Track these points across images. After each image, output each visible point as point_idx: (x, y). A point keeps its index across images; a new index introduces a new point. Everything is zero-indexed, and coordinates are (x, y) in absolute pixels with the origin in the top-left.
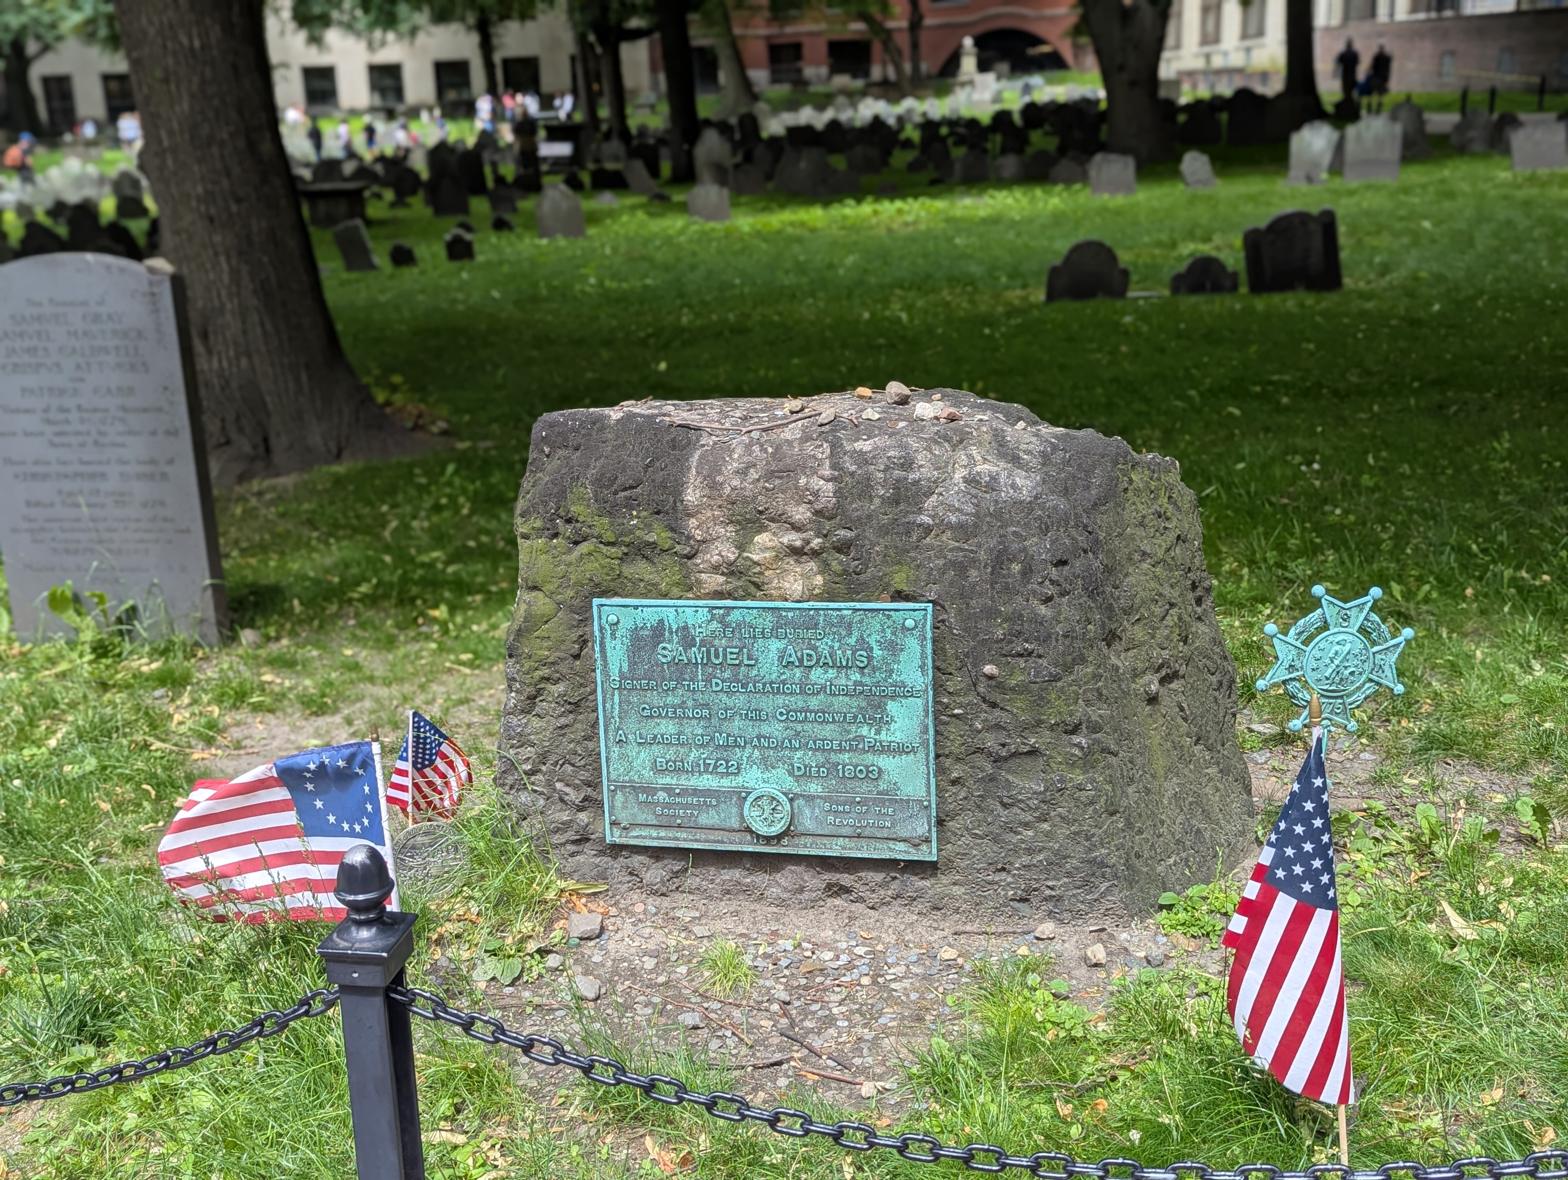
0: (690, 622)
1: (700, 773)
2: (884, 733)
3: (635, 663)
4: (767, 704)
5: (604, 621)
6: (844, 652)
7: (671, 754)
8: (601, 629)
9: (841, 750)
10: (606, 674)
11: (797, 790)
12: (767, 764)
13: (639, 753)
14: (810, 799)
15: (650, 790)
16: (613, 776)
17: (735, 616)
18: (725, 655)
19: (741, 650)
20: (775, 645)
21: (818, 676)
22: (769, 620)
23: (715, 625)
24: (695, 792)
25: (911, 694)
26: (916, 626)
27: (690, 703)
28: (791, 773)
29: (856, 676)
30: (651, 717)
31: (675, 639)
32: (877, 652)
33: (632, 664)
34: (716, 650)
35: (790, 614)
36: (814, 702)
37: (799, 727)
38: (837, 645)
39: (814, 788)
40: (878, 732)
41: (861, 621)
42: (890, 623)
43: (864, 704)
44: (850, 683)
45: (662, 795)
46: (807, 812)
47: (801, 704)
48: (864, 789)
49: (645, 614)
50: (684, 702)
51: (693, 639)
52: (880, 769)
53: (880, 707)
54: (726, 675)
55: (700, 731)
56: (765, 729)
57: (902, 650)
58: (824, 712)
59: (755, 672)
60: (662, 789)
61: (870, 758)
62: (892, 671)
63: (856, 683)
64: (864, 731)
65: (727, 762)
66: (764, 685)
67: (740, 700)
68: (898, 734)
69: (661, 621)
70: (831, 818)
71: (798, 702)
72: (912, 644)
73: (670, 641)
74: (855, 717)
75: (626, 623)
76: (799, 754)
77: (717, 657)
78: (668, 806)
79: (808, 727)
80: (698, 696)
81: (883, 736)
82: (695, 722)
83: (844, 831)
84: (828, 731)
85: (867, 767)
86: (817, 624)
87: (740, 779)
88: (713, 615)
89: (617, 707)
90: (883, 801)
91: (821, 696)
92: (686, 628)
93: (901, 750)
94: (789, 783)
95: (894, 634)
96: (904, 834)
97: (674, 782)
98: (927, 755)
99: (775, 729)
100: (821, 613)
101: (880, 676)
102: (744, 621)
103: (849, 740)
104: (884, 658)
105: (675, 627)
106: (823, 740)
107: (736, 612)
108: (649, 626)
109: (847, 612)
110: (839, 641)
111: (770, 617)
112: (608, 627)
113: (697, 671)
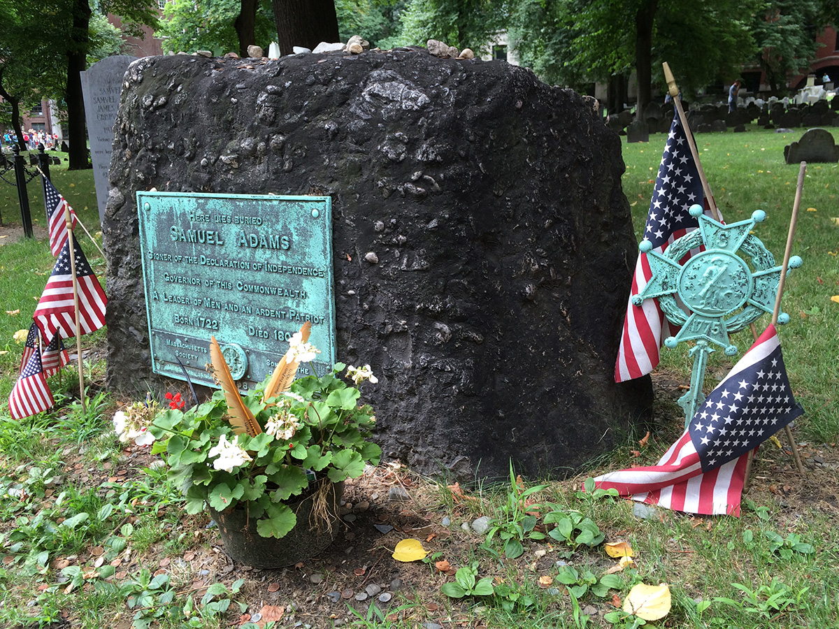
0: (187, 210)
1: (197, 328)
2: (301, 306)
4: (231, 276)
5: (143, 208)
6: (274, 237)
7: (182, 311)
8: (142, 214)
9: (276, 318)
10: (146, 248)
11: (251, 347)
12: (233, 325)
13: (166, 308)
14: (259, 354)
15: (172, 337)
16: (154, 325)
17: (211, 204)
18: (206, 236)
19: (215, 232)
20: (234, 229)
21: (259, 255)
22: (229, 209)
23: (200, 211)
24: (195, 341)
25: (316, 274)
26: (319, 216)
27: (190, 273)
28: (247, 333)
29: (283, 258)
30: (170, 282)
31: (179, 222)
32: (295, 238)
33: (159, 241)
34: (201, 232)
35: (242, 204)
36: (258, 277)
37: (250, 296)
38: (270, 230)
39: (261, 346)
40: (298, 306)
41: (284, 211)
42: (303, 212)
43: (288, 281)
44: (280, 263)
45: (178, 341)
46: (257, 365)
47: (251, 278)
49: (163, 203)
50: (186, 272)
51: (189, 223)
53: (299, 283)
54: (208, 252)
55: (196, 295)
56: (231, 297)
57: (311, 236)
58: (264, 286)
59: (223, 251)
60: (179, 337)
61: (293, 326)
62: (305, 254)
63: (284, 263)
64: (290, 303)
65: (212, 321)
66: (229, 261)
67: (217, 273)
68: (310, 307)
69: (172, 208)
71: (249, 276)
72: (317, 231)
73: (177, 225)
74: (283, 291)
75: (154, 211)
76: (251, 319)
77: (201, 238)
78: (181, 350)
79: (256, 297)
80: (194, 268)
81: (301, 309)
82: (193, 288)
84: (267, 301)
86: (257, 213)
87: (219, 335)
88: (199, 204)
89: (152, 273)
91: (262, 273)
92: (184, 214)
93: (312, 321)
94: (246, 341)
95: (305, 222)
97: (185, 333)
98: (329, 327)
99: (236, 297)
100: (260, 202)
101: (298, 258)
102: (215, 209)
103: (280, 310)
104: (300, 243)
105: (179, 213)
106: (265, 309)
107: (211, 202)
108: (165, 211)
109: (275, 203)
110: (271, 227)
111: (229, 205)
112: (145, 213)
113: (192, 249)
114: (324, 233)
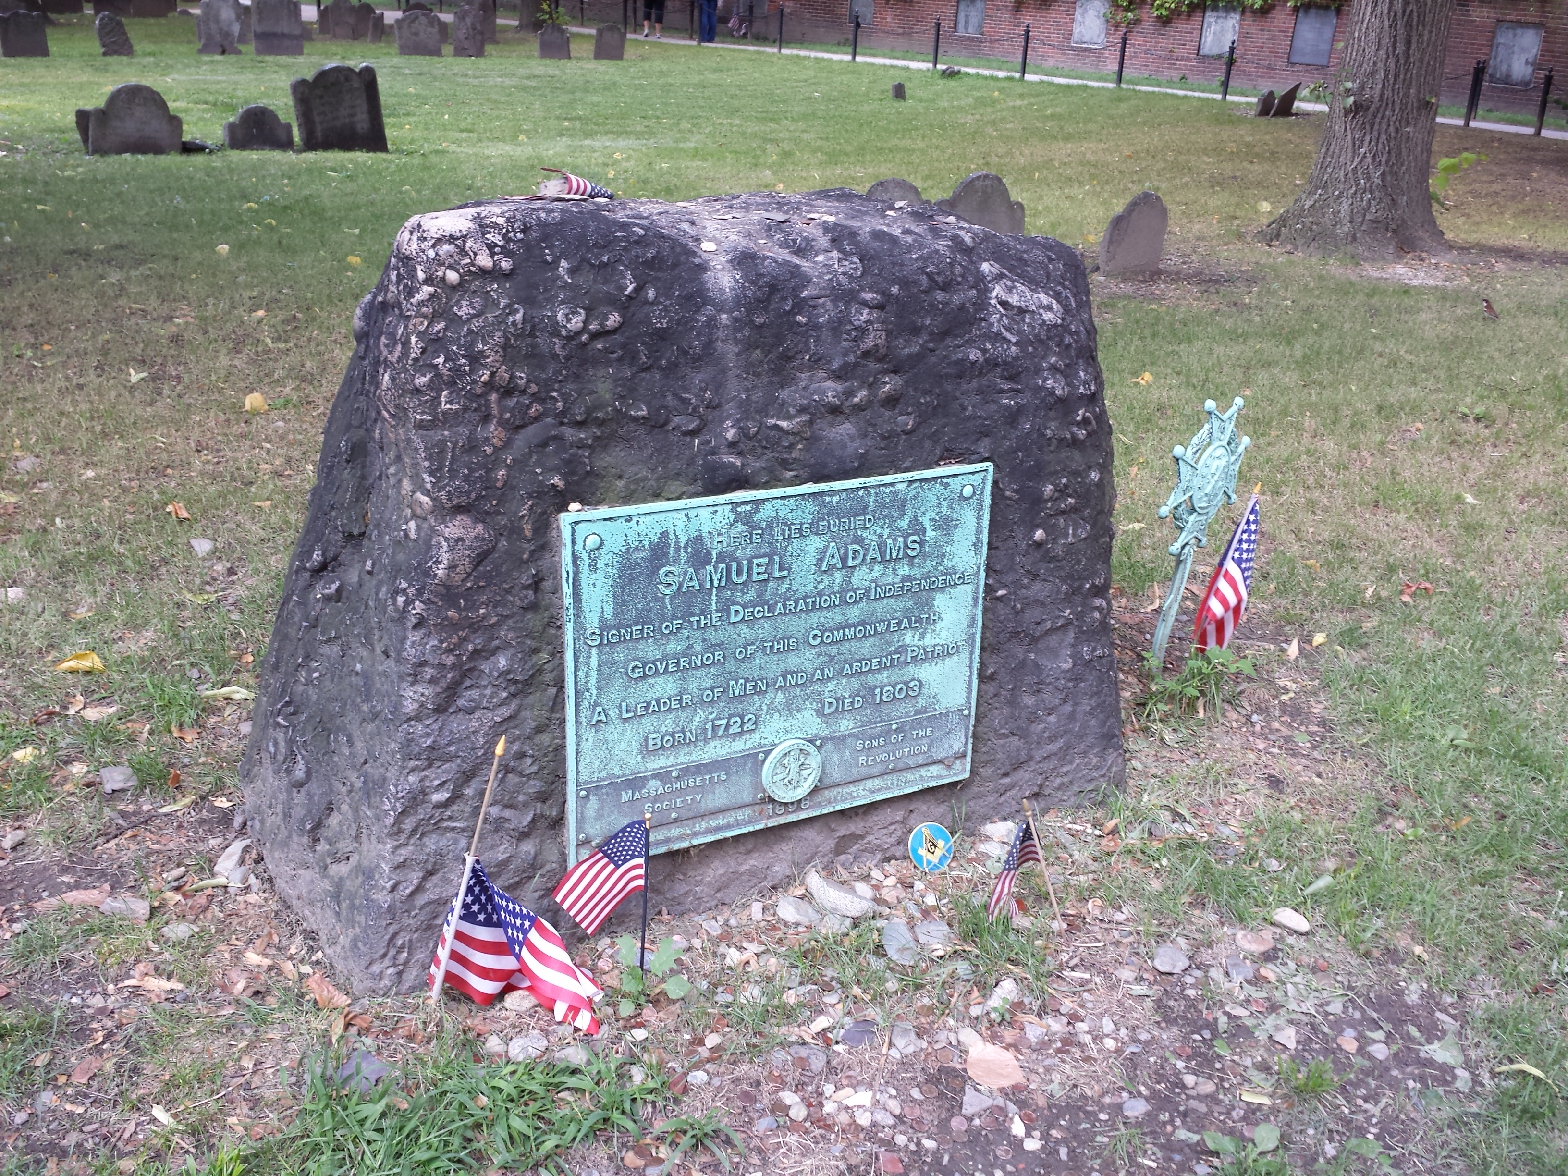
0: (705, 529)
1: (706, 741)
2: (928, 636)
3: (624, 603)
4: (796, 626)
5: (579, 547)
6: (894, 540)
7: (668, 723)
8: (575, 558)
9: (881, 669)
10: (579, 627)
11: (826, 733)
12: (790, 708)
13: (623, 733)
14: (839, 740)
16: (583, 776)
17: (767, 511)
18: (750, 569)
19: (771, 560)
20: (814, 544)
21: (861, 577)
22: (806, 513)
23: (739, 528)
24: (699, 769)
25: (962, 580)
26: (974, 493)
27: (698, 647)
28: (820, 713)
29: (905, 570)
30: (645, 676)
31: (683, 556)
32: (930, 534)
33: (620, 604)
34: (739, 566)
35: (835, 499)
36: (854, 613)
37: (833, 650)
39: (846, 725)
40: (922, 637)
41: (915, 497)
42: (947, 493)
43: (911, 604)
44: (897, 580)
45: (653, 786)
46: (836, 758)
47: (839, 618)
48: (903, 711)
49: (642, 526)
50: (690, 647)
51: (709, 553)
52: (920, 682)
53: (928, 604)
54: (748, 598)
55: (708, 683)
56: (793, 661)
57: (957, 526)
58: (865, 624)
59: (785, 587)
60: (654, 776)
61: (911, 671)
62: (944, 555)
63: (906, 578)
64: (908, 639)
65: (742, 719)
66: (796, 602)
67: (765, 629)
68: (944, 634)
69: (665, 535)
70: (862, 759)
71: (836, 616)
72: (968, 517)
73: (676, 561)
74: (899, 624)
75: (614, 544)
76: (831, 686)
77: (739, 573)
78: (660, 798)
79: (844, 647)
80: (710, 634)
81: (928, 641)
82: (701, 672)
83: (875, 771)
84: (866, 647)
85: (906, 683)
86: (866, 508)
87: (756, 737)
88: (737, 514)
89: (594, 674)
90: (920, 722)
91: (863, 604)
92: (699, 539)
93: (945, 652)
94: (817, 726)
95: (950, 507)
96: (940, 756)
97: (671, 761)
98: (972, 653)
99: (805, 659)
100: (872, 491)
101: (929, 564)
102: (777, 517)
103: (890, 654)
104: (937, 540)
105: (683, 540)
106: (860, 661)
107: (768, 505)
108: (646, 543)
109: (901, 487)
110: (890, 526)
111: (811, 507)
112: (585, 556)
113: (710, 599)
114: (979, 518)
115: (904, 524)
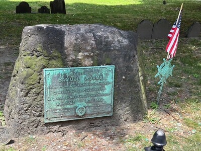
1: (67, 105)
3: (53, 83)
4: (81, 89)
5: (46, 74)
6: (98, 76)
7: (60, 101)
8: (45, 76)
9: (96, 96)
10: (46, 86)
11: (87, 106)
12: (81, 101)
13: (53, 102)
14: (89, 107)
15: (55, 110)
16: (47, 108)
17: (76, 71)
18: (73, 79)
19: (77, 78)
20: (84, 76)
21: (92, 82)
23: (71, 73)
24: (65, 109)
25: (110, 83)
26: (111, 70)
27: (65, 90)
28: (85, 102)
29: (100, 81)
30: (56, 94)
31: (62, 76)
32: (104, 76)
34: (71, 78)
35: (87, 69)
36: (91, 87)
38: (96, 75)
39: (90, 104)
41: (101, 70)
42: (107, 70)
43: (101, 86)
44: (98, 83)
45: (58, 111)
46: (89, 110)
48: (100, 103)
49: (56, 72)
51: (67, 76)
52: (103, 99)
53: (104, 87)
54: (73, 83)
55: (67, 96)
56: (81, 94)
57: (108, 75)
58: (93, 89)
59: (79, 82)
60: (58, 109)
61: (101, 97)
62: (106, 79)
64: (101, 92)
65: (72, 102)
66: (81, 85)
67: (76, 88)
68: (107, 92)
69: (60, 73)
70: (93, 110)
71: (88, 87)
74: (99, 89)
75: (51, 74)
76: (87, 98)
78: (59, 113)
79: (89, 92)
80: (67, 88)
81: (104, 92)
82: (66, 94)
83: (95, 112)
84: (93, 93)
85: (100, 99)
86: (92, 71)
87: (75, 105)
88: (71, 71)
89: (48, 93)
90: (103, 105)
91: (93, 86)
92: (65, 74)
93: (107, 95)
94: (85, 104)
95: (107, 72)
96: (107, 111)
97: (61, 107)
98: (112, 95)
99: (83, 94)
100: (94, 69)
101: (104, 81)
102: (78, 72)
103: (97, 94)
105: (62, 74)
106: (92, 95)
108: (57, 74)
109: (98, 68)
111: (83, 70)
113: (67, 83)
114: (112, 74)
115: (99, 74)
